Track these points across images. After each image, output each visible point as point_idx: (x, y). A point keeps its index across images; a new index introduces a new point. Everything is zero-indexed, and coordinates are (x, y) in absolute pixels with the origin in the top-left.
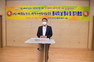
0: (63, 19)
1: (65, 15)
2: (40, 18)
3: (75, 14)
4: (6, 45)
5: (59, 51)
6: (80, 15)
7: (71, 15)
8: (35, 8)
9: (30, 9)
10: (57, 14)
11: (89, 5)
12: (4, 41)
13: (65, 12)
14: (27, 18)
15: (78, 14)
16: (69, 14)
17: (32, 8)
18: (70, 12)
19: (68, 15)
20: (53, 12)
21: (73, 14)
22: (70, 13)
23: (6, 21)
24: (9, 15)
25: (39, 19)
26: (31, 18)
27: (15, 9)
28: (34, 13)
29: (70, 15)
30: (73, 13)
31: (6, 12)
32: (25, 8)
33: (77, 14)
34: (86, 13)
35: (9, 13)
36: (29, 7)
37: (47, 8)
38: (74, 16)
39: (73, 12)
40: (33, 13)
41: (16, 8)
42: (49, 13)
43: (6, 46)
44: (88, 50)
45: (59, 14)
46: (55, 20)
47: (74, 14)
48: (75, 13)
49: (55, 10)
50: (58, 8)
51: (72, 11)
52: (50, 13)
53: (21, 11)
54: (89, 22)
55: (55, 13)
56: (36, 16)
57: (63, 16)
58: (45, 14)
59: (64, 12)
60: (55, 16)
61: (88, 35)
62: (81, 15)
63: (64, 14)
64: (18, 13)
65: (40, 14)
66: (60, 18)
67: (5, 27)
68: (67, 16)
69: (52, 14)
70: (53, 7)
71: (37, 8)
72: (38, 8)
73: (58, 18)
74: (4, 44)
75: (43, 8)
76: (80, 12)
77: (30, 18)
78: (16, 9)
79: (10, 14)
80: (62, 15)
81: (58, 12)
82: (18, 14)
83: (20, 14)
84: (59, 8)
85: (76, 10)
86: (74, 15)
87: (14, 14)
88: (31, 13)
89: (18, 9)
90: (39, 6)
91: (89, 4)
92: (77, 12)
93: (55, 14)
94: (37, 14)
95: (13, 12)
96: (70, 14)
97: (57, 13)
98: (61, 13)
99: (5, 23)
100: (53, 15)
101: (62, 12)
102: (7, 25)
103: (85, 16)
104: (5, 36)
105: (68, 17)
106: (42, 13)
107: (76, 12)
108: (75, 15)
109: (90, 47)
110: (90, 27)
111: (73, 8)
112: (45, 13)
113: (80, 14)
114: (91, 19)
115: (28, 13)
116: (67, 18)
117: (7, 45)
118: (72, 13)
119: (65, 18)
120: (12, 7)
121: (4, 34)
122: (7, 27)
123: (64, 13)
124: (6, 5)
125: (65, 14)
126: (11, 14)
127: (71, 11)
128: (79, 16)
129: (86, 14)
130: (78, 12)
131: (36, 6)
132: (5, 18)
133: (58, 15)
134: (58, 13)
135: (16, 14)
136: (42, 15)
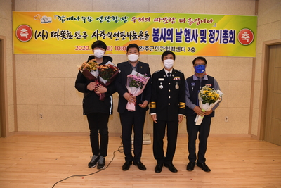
0: (182, 53)
1: (188, 40)
2: (118, 48)
3: (215, 39)
4: (14, 130)
6: (229, 39)
7: (205, 42)
8: (103, 19)
9: (87, 20)
10: (167, 36)
11: (256, 13)
12: (9, 117)
13: (188, 32)
14: (78, 48)
15: (225, 37)
16: (199, 37)
17: (94, 18)
18: (201, 31)
19: (196, 40)
20: (156, 32)
21: (211, 38)
22: (201, 35)
23: (14, 56)
24: (23, 39)
27: (43, 21)
28: (99, 33)
29: (203, 40)
30: (211, 34)
31: (14, 29)
32: (72, 18)
33: (222, 39)
34: (246, 34)
35: (24, 33)
36: (86, 14)
37: (137, 20)
38: (213, 42)
39: (210, 31)
40: (96, 34)
41: (44, 17)
42: (144, 33)
43: (16, 130)
44: (251, 139)
45: (170, 37)
47: (213, 38)
48: (216, 34)
49: (161, 26)
50: (168, 21)
51: (208, 28)
52: (147, 35)
53: (60, 27)
54: (254, 59)
55: (160, 34)
57: (183, 43)
58: (130, 35)
59: (186, 31)
60: (161, 43)
61: (250, 98)
62: (234, 42)
63: (186, 38)
64: (52, 33)
65: (116, 37)
66: (173, 49)
67: (11, 75)
68: (193, 44)
69: (151, 37)
70: (153, 15)
71: (109, 18)
72: (112, 19)
74: (10, 127)
75: (124, 19)
76: (231, 32)
77: (87, 48)
78: (46, 21)
79: (26, 35)
80: (179, 40)
81: (169, 30)
82: (52, 36)
83: (58, 35)
84: (171, 20)
85: (220, 26)
86: (212, 40)
87: (39, 35)
88: (90, 33)
89: (50, 20)
90: (115, 13)
91: (254, 10)
92: (222, 33)
93: (159, 37)
94: (110, 35)
95: (37, 28)
96: (201, 38)
97: (165, 35)
98: (177, 33)
99: (11, 61)
100: (154, 41)
101: (179, 32)
102: (17, 69)
103: (244, 43)
104: (13, 102)
105: (198, 45)
106: (123, 35)
107: (217, 32)
109: (256, 131)
110: (256, 75)
111: (211, 21)
112: (132, 34)
113: (231, 38)
114: (261, 51)
115: (82, 34)
116: (193, 50)
117: (19, 130)
118: (208, 33)
119: (187, 49)
120: (32, 15)
121: (8, 95)
122: (17, 75)
123: (186, 35)
124: (13, 8)
125: (189, 38)
126: (29, 36)
127: (204, 29)
128: (226, 42)
129: (246, 37)
130: (226, 32)
131: (105, 14)
132: (10, 46)
133: (168, 39)
135: (45, 34)
136: (123, 39)
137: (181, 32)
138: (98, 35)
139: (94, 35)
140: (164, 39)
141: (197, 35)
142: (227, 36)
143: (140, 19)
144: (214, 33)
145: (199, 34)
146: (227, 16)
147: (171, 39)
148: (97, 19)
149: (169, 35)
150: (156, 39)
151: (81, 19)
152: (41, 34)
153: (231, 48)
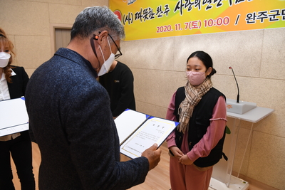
2: (209, 23)
14: (159, 29)
25: (204, 30)
26: (173, 27)
53: (142, 5)
56: (194, 14)
64: (136, 15)
65: (207, 4)
77: (169, 28)
82: (136, 18)
83: (141, 16)
94: (198, 3)
135: (131, 17)
136: (219, 5)
138: (182, 6)
139: (177, 7)
152: (128, 18)
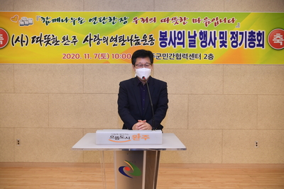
0: (196, 61)
1: (204, 44)
2: (116, 56)
3: (239, 42)
5: (185, 175)
6: (257, 42)
7: (226, 46)
8: (98, 20)
9: (77, 22)
10: (177, 41)
13: (203, 35)
14: (66, 56)
15: (252, 41)
16: (218, 40)
17: (86, 19)
18: (221, 33)
19: (214, 44)
20: (163, 36)
21: (233, 42)
22: (221, 38)
25: (112, 61)
26: (82, 56)
27: (22, 23)
28: (93, 37)
29: (223, 44)
30: (233, 37)
32: (58, 20)
33: (248, 42)
34: (278, 36)
36: (75, 14)
37: (140, 21)
38: (236, 46)
39: (232, 33)
40: (88, 39)
41: (23, 18)
42: (148, 37)
45: (182, 41)
46: (168, 62)
47: (236, 42)
48: (240, 36)
49: (170, 28)
50: (179, 21)
51: (228, 29)
52: (152, 39)
53: (43, 30)
55: (168, 37)
56: (102, 48)
57: (198, 49)
58: (131, 40)
59: (201, 33)
60: (170, 49)
62: (262, 45)
63: (202, 43)
64: (33, 38)
65: (114, 42)
66: (185, 56)
68: (210, 49)
69: (157, 41)
71: (104, 19)
72: (108, 20)
73: (178, 57)
75: (124, 20)
76: (259, 34)
77: (77, 56)
78: (26, 23)
80: (192, 44)
81: (180, 32)
82: (33, 42)
83: (40, 41)
84: (182, 20)
85: (245, 26)
86: (235, 44)
87: (17, 40)
88: (81, 37)
89: (30, 22)
90: (111, 13)
92: (248, 35)
93: (167, 42)
94: (106, 40)
95: (14, 32)
96: (221, 42)
97: (175, 39)
98: (190, 37)
100: (162, 46)
101: (192, 34)
103: (276, 46)
105: (216, 50)
106: (122, 39)
107: (241, 33)
108: (240, 44)
111: (233, 20)
112: (134, 38)
113: (259, 41)
115: (71, 39)
116: (211, 57)
118: (229, 36)
119: (203, 56)
120: (8, 16)
123: (201, 39)
125: (206, 42)
126: (5, 42)
127: (224, 31)
128: (253, 47)
129: (278, 39)
130: (252, 33)
131: (100, 14)
133: (178, 43)
134: (178, 38)
135: (25, 39)
136: (123, 44)
137: (195, 35)
138: (91, 39)
139: (86, 40)
140: (174, 44)
141: (215, 39)
142: (254, 39)
143: (143, 20)
144: (237, 36)
145: (218, 36)
146: (253, 14)
147: (183, 43)
148: (90, 20)
149: (180, 39)
150: (163, 44)
151: (70, 21)
152: (20, 39)
153: (260, 54)
